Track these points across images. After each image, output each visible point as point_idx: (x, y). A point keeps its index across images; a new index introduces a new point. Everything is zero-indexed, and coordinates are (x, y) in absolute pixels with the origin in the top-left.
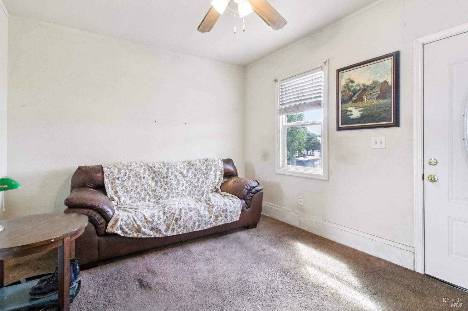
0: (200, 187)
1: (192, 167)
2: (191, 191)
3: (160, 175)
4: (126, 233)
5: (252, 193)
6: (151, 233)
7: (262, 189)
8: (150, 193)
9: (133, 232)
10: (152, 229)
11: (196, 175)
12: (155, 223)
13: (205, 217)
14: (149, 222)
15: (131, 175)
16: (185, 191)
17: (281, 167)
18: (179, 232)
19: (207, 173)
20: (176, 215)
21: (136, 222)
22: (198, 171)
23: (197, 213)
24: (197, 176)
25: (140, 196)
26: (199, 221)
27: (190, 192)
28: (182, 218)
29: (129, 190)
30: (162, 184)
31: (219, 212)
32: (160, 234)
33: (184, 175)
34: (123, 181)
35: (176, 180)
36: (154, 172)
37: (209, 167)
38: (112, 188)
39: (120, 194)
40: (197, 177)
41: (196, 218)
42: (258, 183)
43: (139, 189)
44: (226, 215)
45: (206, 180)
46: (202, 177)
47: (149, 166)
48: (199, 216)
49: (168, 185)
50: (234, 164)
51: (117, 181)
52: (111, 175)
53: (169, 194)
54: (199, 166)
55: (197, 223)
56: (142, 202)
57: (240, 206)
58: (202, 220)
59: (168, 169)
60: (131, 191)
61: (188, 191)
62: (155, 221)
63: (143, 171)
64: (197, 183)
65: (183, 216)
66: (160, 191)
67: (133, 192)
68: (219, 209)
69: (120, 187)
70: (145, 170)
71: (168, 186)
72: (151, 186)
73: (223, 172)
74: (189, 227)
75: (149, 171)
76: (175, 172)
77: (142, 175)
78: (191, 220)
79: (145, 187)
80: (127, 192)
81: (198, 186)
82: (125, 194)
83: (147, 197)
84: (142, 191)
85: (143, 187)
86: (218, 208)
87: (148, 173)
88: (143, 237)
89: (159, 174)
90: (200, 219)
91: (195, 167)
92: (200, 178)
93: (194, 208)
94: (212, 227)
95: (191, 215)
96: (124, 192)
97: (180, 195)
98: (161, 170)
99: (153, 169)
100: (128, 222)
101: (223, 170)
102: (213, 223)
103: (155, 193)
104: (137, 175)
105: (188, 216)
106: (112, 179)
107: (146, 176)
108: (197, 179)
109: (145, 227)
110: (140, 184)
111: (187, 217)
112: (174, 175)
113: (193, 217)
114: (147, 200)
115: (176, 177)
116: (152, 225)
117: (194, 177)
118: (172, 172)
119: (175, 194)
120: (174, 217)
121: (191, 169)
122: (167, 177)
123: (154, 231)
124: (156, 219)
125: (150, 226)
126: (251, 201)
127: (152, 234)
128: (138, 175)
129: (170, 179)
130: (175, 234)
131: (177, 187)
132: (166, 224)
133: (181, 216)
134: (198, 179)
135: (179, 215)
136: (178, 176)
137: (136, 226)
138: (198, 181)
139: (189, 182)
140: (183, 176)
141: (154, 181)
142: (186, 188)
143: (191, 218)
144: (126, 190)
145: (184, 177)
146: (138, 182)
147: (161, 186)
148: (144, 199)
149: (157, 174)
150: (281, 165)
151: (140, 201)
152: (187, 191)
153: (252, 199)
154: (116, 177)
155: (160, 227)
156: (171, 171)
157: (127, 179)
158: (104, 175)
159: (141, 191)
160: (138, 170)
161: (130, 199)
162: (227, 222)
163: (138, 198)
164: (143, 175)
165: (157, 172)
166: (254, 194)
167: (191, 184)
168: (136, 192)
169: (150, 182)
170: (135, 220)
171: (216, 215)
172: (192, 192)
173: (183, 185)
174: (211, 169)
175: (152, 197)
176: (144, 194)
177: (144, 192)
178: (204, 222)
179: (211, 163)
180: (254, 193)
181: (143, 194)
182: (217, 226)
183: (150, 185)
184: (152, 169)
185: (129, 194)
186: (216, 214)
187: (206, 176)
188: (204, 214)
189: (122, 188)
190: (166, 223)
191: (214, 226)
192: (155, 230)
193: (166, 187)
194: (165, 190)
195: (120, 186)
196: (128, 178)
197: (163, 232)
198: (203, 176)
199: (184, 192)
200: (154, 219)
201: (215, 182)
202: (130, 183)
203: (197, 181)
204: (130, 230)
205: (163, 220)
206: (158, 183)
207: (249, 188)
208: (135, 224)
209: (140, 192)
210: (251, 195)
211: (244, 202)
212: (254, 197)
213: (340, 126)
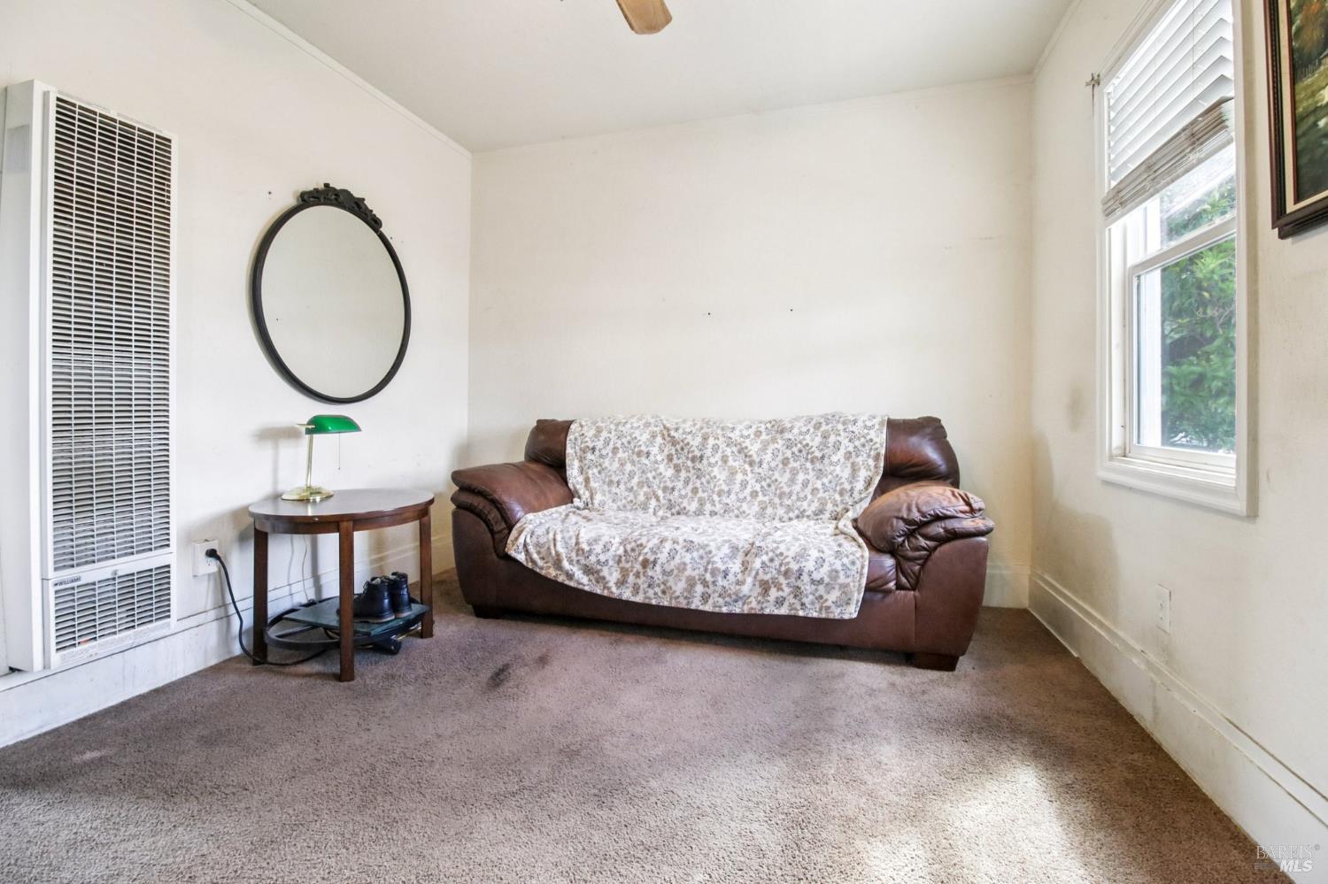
0: (794, 497)
1: (778, 436)
2: (766, 507)
3: (686, 451)
4: (533, 562)
5: (926, 537)
6: (585, 580)
7: (984, 533)
8: (660, 493)
9: (549, 564)
10: (588, 570)
11: (789, 463)
12: (593, 559)
13: (725, 577)
14: (581, 552)
15: (619, 445)
16: (751, 504)
17: (1118, 454)
18: (650, 599)
19: (823, 457)
20: (646, 550)
21: (555, 545)
22: (795, 449)
23: (705, 560)
24: (792, 464)
25: (636, 498)
26: (705, 583)
27: (764, 509)
28: (659, 562)
29: (615, 479)
30: (690, 475)
31: (774, 572)
32: (604, 588)
33: (750, 456)
34: (601, 456)
35: (724, 469)
36: (674, 442)
37: (832, 439)
38: (582, 471)
39: (593, 484)
40: (790, 466)
41: (697, 572)
42: (968, 504)
43: (635, 480)
44: (798, 588)
45: (817, 478)
46: (807, 469)
47: (665, 427)
48: (706, 570)
49: (704, 480)
51: (589, 456)
52: (579, 441)
53: (702, 503)
54: (801, 433)
55: (699, 589)
56: (640, 512)
57: (862, 574)
58: (714, 583)
59: (705, 438)
60: (618, 483)
61: (759, 505)
62: (595, 552)
63: (649, 437)
64: (789, 486)
65: (663, 557)
66: (683, 492)
67: (622, 486)
68: (777, 563)
69: (595, 471)
70: (654, 437)
71: (702, 483)
72: (664, 477)
73: (883, 458)
74: (675, 592)
75: (664, 439)
76: (723, 446)
77: (643, 448)
78: (680, 574)
79: (647, 478)
80: (611, 483)
81: (790, 494)
82: (606, 488)
83: (653, 503)
84: (642, 486)
85: (644, 476)
86: (772, 560)
87: (661, 444)
88: (567, 582)
89: (682, 449)
90: (708, 577)
91: (787, 435)
92: (798, 472)
93: (699, 545)
94: (746, 612)
95: (684, 560)
96: (604, 482)
97: (733, 511)
98: (689, 437)
99: (673, 433)
100: (542, 540)
101: (883, 452)
102: (750, 601)
103: (671, 498)
104: (632, 445)
105: (677, 560)
106: (581, 449)
107: (654, 450)
108: (791, 472)
109: (571, 562)
110: (639, 469)
111: (672, 563)
112: (718, 456)
113: (689, 567)
114: (651, 510)
115: (725, 460)
116: (587, 560)
117: (781, 466)
118: (714, 446)
119: (718, 508)
120: (640, 554)
121: (774, 440)
122: (701, 457)
123: (591, 577)
124: (598, 548)
125: (583, 562)
126: (922, 566)
127: (583, 581)
128: (635, 447)
129: (710, 464)
130: (640, 601)
131: (726, 489)
132: (622, 569)
133: (659, 555)
134: (794, 473)
135: (655, 553)
136: (730, 459)
137: (553, 552)
138: (792, 481)
139: (765, 480)
140: (747, 460)
141: (672, 466)
142: (754, 494)
143: (682, 567)
144: (607, 480)
145: (751, 464)
146: (633, 463)
147: (687, 482)
148: (645, 507)
149: (678, 447)
150: (1118, 445)
151: (636, 509)
152: (756, 503)
153: (927, 559)
154: (588, 447)
155: (605, 572)
156: (711, 441)
157: (610, 455)
158: (568, 439)
159: (638, 485)
160: (637, 434)
161: (614, 501)
162: (801, 613)
163: (632, 501)
164: (647, 446)
165: (678, 443)
166: (940, 545)
167: (769, 486)
168: (629, 486)
169: (662, 468)
170: (554, 540)
171: (762, 580)
172: (769, 511)
173: (744, 484)
174: (837, 446)
175: (664, 505)
176: (645, 494)
177: (646, 489)
178: (719, 589)
179: (840, 427)
180: (942, 541)
181: (642, 493)
182: (763, 615)
183: (661, 474)
184: (669, 435)
185: (614, 488)
186: (761, 576)
187: (818, 466)
188: (723, 568)
189: (600, 472)
190: (621, 565)
191: (753, 612)
192: (593, 574)
193: (698, 485)
194: (695, 491)
195: (596, 467)
196: (613, 452)
197: (612, 584)
198: (809, 465)
199: (745, 506)
200: (594, 547)
201: (852, 490)
202: (616, 465)
203: (789, 480)
204: (543, 558)
205: (615, 556)
206: (680, 470)
207: (916, 516)
208: (552, 547)
209: (635, 488)
210: (923, 542)
211: (889, 562)
212: (937, 553)
213: (1291, 207)
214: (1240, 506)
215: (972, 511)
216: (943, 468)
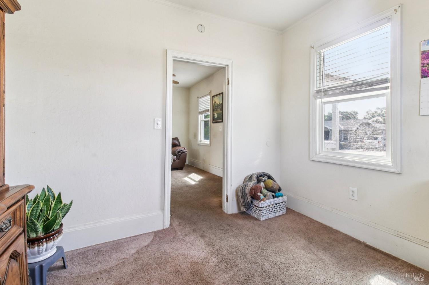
7: (186, 152)
17: (200, 141)
42: (184, 148)
50: (179, 140)
57: (172, 159)
73: (172, 144)
126: (180, 157)
150: (200, 140)
153: (180, 156)
180: (182, 153)
207: (179, 150)
210: (180, 154)
211: (175, 157)
212: (181, 155)
213: (213, 121)
214: (209, 145)
215: (185, 149)
216: (179, 145)
